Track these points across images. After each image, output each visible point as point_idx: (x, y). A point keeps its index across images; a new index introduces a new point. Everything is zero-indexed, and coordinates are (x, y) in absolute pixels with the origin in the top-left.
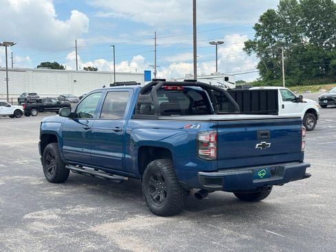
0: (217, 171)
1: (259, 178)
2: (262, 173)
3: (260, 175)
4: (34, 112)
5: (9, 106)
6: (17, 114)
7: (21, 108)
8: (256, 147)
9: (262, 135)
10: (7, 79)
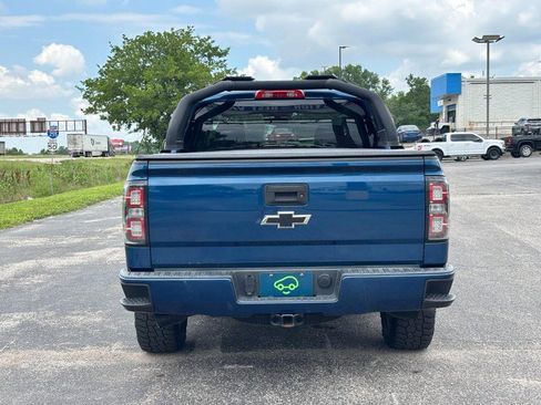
0: (150, 270)
1: (279, 294)
2: (286, 283)
3: (279, 286)
4: (527, 151)
5: (480, 141)
6: (493, 154)
7: (500, 144)
8: (264, 222)
9: (278, 194)
10: (488, 97)
